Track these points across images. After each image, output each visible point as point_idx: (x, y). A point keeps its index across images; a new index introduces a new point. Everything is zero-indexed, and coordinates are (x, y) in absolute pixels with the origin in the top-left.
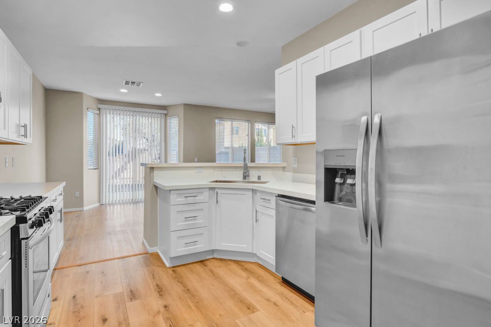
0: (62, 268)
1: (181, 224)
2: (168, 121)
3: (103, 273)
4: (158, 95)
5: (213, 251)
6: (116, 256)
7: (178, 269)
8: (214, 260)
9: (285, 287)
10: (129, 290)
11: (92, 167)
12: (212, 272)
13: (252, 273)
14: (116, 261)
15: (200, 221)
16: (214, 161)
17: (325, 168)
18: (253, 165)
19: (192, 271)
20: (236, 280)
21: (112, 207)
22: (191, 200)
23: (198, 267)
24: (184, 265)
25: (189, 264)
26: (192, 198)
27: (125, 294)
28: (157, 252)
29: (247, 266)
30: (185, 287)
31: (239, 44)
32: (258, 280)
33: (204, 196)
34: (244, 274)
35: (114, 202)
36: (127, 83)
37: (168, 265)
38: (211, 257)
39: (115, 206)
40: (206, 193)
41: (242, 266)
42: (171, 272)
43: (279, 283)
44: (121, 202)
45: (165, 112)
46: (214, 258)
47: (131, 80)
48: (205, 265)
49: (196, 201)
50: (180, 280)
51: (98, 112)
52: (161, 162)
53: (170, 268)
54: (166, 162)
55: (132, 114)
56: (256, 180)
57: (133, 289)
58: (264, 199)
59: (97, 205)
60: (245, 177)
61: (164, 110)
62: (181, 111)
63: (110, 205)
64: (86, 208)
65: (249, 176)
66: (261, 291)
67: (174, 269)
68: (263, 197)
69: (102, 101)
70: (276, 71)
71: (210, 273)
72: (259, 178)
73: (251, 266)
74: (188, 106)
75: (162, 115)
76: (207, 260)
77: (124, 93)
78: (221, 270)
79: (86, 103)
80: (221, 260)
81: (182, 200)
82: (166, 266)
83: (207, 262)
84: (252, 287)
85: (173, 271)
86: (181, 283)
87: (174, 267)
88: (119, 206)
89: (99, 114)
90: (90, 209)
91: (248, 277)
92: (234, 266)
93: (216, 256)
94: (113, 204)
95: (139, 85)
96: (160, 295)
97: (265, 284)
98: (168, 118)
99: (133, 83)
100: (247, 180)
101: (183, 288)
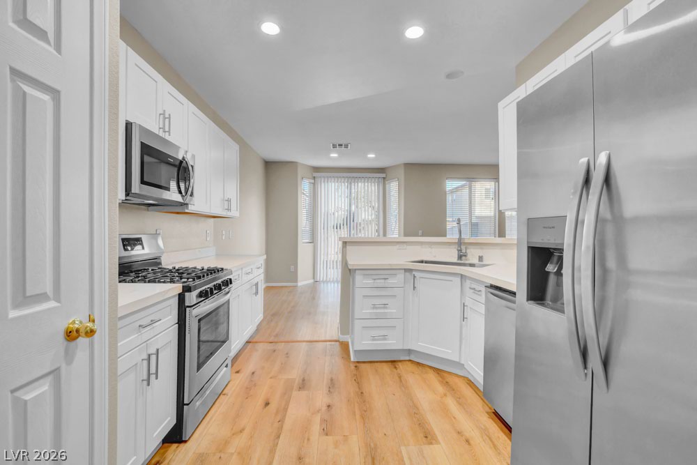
0: (256, 342)
1: (368, 311)
2: (387, 186)
3: (287, 354)
4: (371, 156)
5: (410, 351)
6: (306, 339)
7: (363, 366)
8: (409, 363)
9: (494, 421)
10: (302, 378)
11: (308, 241)
12: (400, 377)
13: (454, 390)
14: (304, 343)
15: (391, 310)
16: (445, 235)
17: (529, 247)
18: (472, 240)
19: (376, 371)
20: (426, 393)
21: (325, 285)
22: (380, 283)
23: (386, 369)
24: (371, 362)
25: (377, 362)
26: (383, 281)
27: (297, 381)
28: (348, 342)
29: (450, 379)
30: (359, 388)
31: (449, 76)
32: (457, 401)
33: (399, 279)
34: (440, 389)
35: (328, 280)
36: (334, 146)
37: (352, 359)
38: (407, 358)
39: (329, 284)
40: (401, 276)
41: (443, 378)
42: (352, 367)
43: (487, 413)
44: (335, 279)
45: (384, 175)
46: (410, 360)
47: (337, 142)
48: (395, 368)
49: (387, 285)
50: (358, 379)
51: (313, 181)
52: (379, 235)
53: (354, 362)
54: (385, 235)
55: (343, 180)
56: (475, 261)
57: (306, 379)
58: (474, 289)
59: (312, 281)
60: (460, 257)
61: (381, 173)
62: (401, 172)
63: (323, 282)
64: (300, 284)
65: (465, 256)
66: (455, 418)
67: (357, 364)
68: (473, 286)
69: (317, 169)
70: (499, 104)
71: (397, 378)
72: (481, 258)
73: (457, 380)
74: (409, 166)
75: (380, 180)
76: (400, 361)
77: (334, 158)
78: (412, 378)
79: (300, 172)
80: (418, 364)
81: (369, 282)
82: (350, 359)
83: (400, 364)
84: (445, 411)
85: (356, 367)
86: (358, 383)
87: (358, 362)
88: (332, 284)
89: (314, 184)
90: (303, 285)
91: (445, 395)
92: (432, 376)
93: (413, 358)
94: (327, 282)
95: (346, 146)
96: (329, 391)
97: (465, 409)
98: (387, 182)
99: (340, 145)
100: (462, 262)
101: (358, 390)
